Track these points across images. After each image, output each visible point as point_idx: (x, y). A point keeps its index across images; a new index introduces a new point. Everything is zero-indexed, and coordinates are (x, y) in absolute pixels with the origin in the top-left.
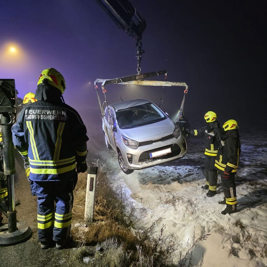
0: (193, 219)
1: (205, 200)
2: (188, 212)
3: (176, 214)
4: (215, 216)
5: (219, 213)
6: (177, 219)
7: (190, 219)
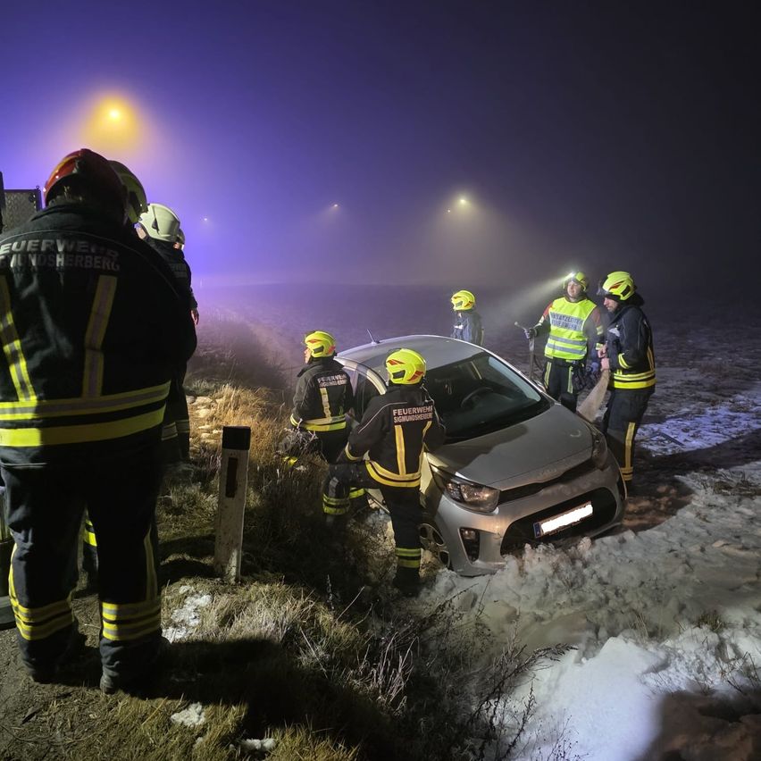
0: (569, 602)
1: (621, 548)
2: (558, 581)
3: (522, 585)
4: (641, 595)
5: (653, 588)
6: (523, 599)
7: (561, 603)
